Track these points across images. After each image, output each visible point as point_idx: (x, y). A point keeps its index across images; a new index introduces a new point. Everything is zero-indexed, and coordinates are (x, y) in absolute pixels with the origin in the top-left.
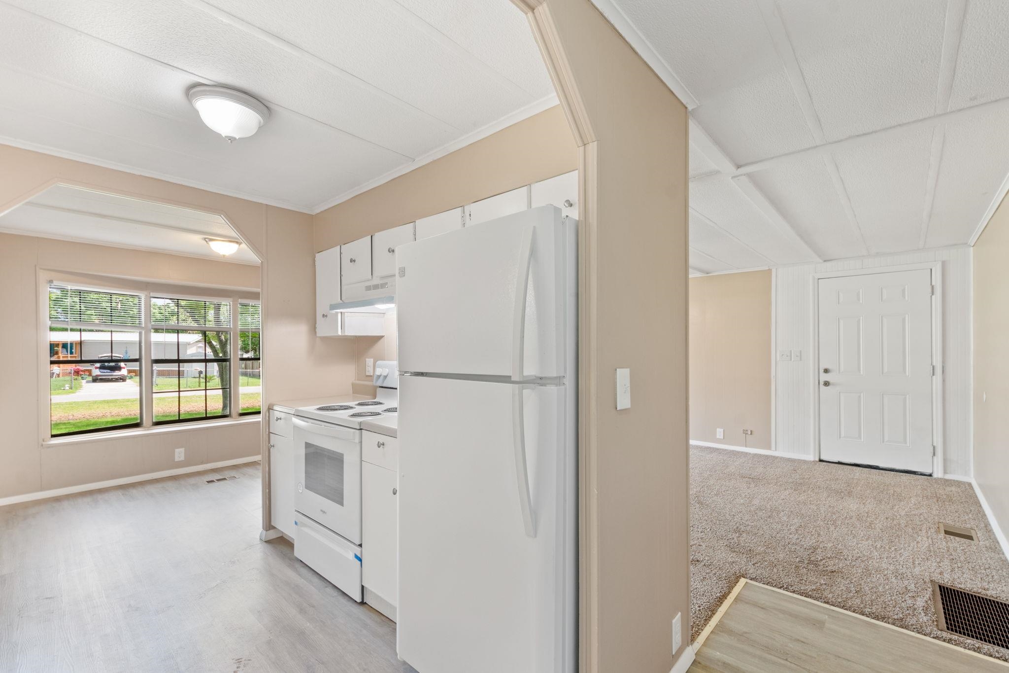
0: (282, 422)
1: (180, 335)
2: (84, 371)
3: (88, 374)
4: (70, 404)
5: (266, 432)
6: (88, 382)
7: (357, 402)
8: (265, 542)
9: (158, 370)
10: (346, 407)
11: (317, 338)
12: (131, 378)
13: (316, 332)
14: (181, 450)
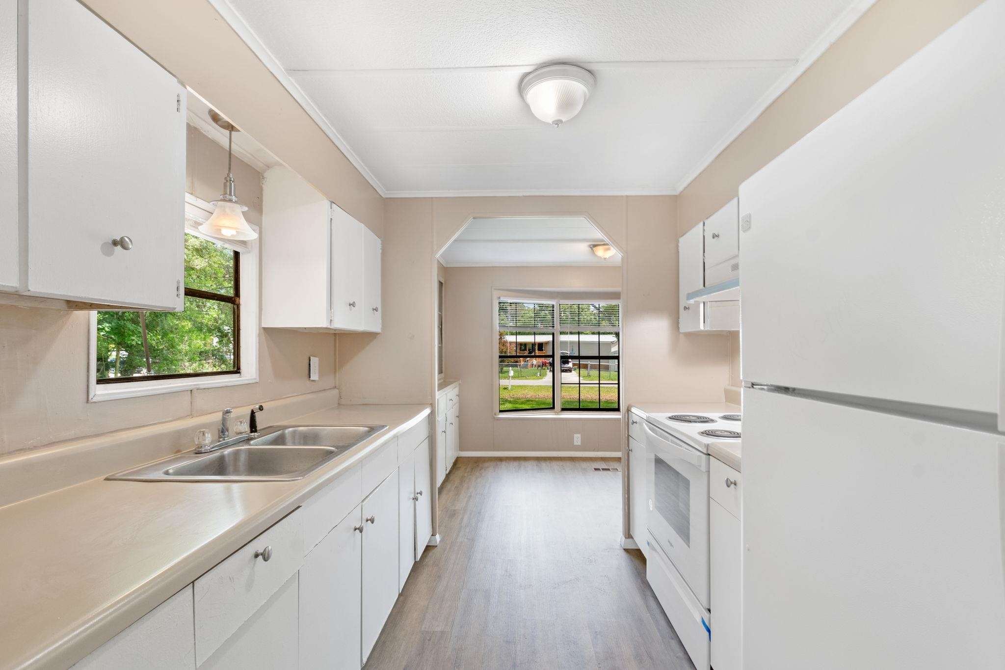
0: (637, 425)
1: (601, 336)
4: (538, 386)
5: (625, 433)
7: (722, 414)
8: (624, 549)
9: (591, 364)
10: (705, 420)
11: (681, 335)
12: (575, 370)
13: (678, 328)
14: (579, 435)
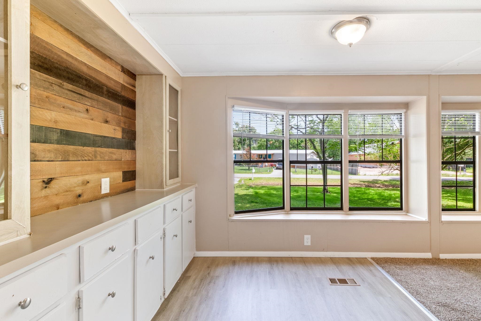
2: (274, 165)
3: (275, 166)
6: (275, 169)
14: (309, 236)
